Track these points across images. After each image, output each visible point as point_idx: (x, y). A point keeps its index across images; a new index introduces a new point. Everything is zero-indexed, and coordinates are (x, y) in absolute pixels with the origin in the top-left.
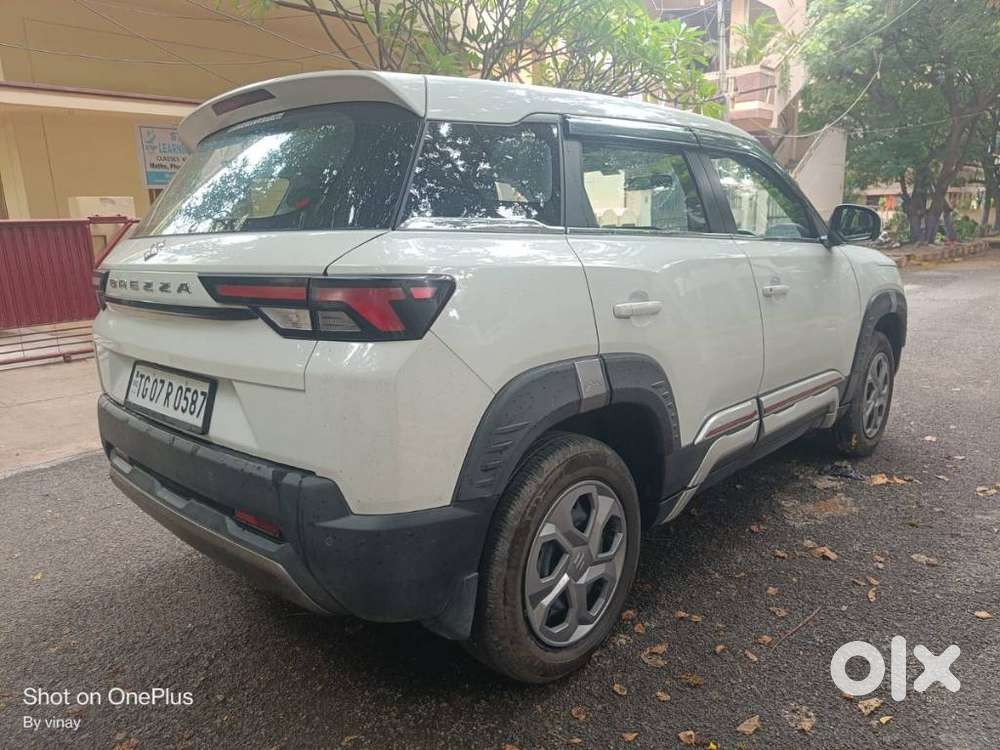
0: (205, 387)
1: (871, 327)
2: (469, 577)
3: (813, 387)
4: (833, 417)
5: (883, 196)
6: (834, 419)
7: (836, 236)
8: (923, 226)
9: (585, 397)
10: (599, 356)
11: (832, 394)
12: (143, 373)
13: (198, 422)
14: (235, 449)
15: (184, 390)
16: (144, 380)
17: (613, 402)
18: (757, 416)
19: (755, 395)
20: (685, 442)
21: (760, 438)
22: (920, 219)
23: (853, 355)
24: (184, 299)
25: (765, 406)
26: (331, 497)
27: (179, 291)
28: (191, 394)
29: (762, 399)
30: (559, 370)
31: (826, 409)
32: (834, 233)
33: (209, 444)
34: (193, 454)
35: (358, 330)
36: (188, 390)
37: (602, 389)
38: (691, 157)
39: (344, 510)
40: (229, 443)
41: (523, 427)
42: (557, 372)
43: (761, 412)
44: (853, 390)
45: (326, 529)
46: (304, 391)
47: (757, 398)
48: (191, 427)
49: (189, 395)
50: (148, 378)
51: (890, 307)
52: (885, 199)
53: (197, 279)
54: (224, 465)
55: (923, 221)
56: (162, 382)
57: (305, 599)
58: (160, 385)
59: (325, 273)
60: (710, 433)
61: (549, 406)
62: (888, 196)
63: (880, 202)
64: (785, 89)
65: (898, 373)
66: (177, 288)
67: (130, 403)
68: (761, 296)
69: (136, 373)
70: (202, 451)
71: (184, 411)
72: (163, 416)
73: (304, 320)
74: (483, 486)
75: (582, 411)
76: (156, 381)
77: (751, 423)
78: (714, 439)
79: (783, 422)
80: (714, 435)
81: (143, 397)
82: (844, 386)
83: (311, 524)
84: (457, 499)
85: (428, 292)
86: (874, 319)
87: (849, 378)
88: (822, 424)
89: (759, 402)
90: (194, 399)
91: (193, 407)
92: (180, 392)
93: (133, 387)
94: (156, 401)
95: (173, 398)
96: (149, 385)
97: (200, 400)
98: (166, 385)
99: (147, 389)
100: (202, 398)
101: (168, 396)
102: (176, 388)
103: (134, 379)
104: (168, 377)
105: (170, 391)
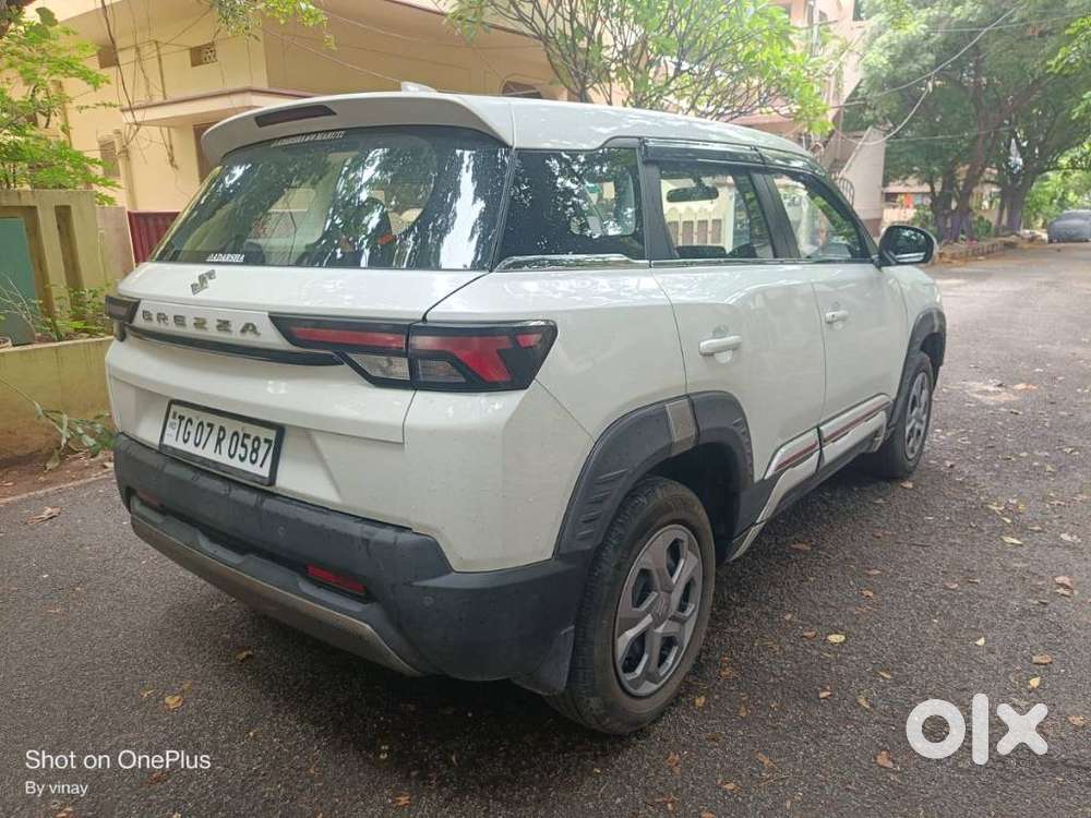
0: (272, 435)
1: (917, 347)
2: (566, 630)
3: (865, 413)
4: (880, 439)
5: (901, 194)
6: (879, 444)
7: (887, 256)
8: (949, 225)
9: (676, 440)
10: (688, 396)
11: (880, 419)
12: (182, 414)
13: (265, 472)
14: (309, 502)
15: (241, 436)
16: (184, 423)
17: (701, 442)
18: (818, 446)
19: (815, 424)
20: (757, 478)
21: (821, 467)
22: (946, 218)
23: (899, 377)
24: (249, 339)
25: (825, 436)
26: (431, 555)
27: (243, 331)
28: (251, 441)
29: (822, 428)
30: (653, 413)
31: (876, 433)
32: (884, 252)
33: (273, 495)
34: (257, 509)
35: (463, 380)
36: (246, 436)
37: (692, 432)
38: (758, 178)
39: (445, 568)
40: (301, 495)
41: (622, 475)
42: (651, 417)
43: (822, 441)
44: (899, 410)
45: (425, 588)
46: (403, 444)
47: (818, 427)
48: (255, 476)
49: (248, 442)
50: (190, 421)
51: (933, 327)
52: (903, 197)
53: (268, 320)
54: (298, 519)
55: (949, 220)
56: (211, 426)
57: (396, 661)
58: (207, 429)
59: (424, 319)
60: (779, 466)
61: (644, 452)
62: (905, 194)
63: (898, 200)
64: (838, 94)
65: (936, 390)
66: (241, 328)
67: (166, 446)
68: (823, 323)
69: (171, 414)
70: (269, 504)
71: (242, 459)
72: (215, 463)
73: (401, 369)
74: (584, 538)
75: (674, 454)
76: (201, 424)
77: (812, 454)
78: (782, 472)
79: (840, 451)
80: (782, 468)
81: (185, 441)
82: (891, 410)
83: (409, 584)
84: (557, 553)
85: (534, 339)
86: (920, 340)
87: (896, 401)
88: (869, 448)
89: (819, 431)
90: (256, 446)
91: (254, 455)
92: (235, 438)
93: (169, 430)
94: (203, 448)
95: (225, 444)
96: (192, 429)
97: (263, 448)
98: (216, 430)
99: (189, 433)
100: (267, 446)
101: (219, 441)
102: (229, 433)
103: (170, 420)
104: (218, 421)
105: (221, 436)
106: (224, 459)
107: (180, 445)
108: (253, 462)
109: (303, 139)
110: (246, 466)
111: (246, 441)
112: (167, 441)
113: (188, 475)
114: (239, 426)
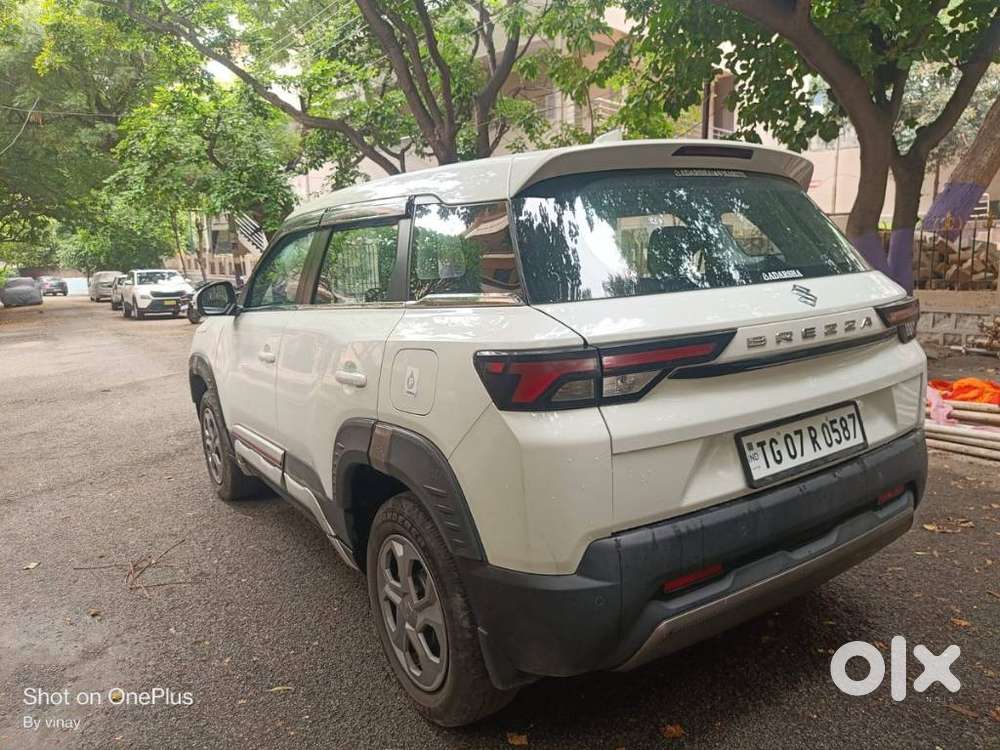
0: (852, 410)
12: (759, 441)
13: (859, 440)
15: (829, 425)
16: (767, 447)
28: (839, 424)
36: (832, 422)
49: (837, 426)
50: (772, 441)
56: (798, 432)
58: (797, 438)
67: (759, 481)
69: (746, 448)
71: (839, 442)
72: (820, 459)
76: (787, 436)
81: (779, 462)
90: (844, 425)
91: (846, 433)
92: (825, 429)
93: (752, 464)
94: (802, 454)
95: (820, 440)
96: (781, 447)
97: (850, 422)
98: (805, 433)
99: (779, 452)
100: (851, 420)
101: (814, 441)
102: (818, 429)
103: (748, 453)
104: (803, 425)
105: (813, 435)
106: (825, 451)
107: (775, 469)
108: (848, 438)
109: (704, 173)
110: (845, 445)
111: (835, 426)
112: (757, 475)
113: (794, 491)
114: (822, 419)
